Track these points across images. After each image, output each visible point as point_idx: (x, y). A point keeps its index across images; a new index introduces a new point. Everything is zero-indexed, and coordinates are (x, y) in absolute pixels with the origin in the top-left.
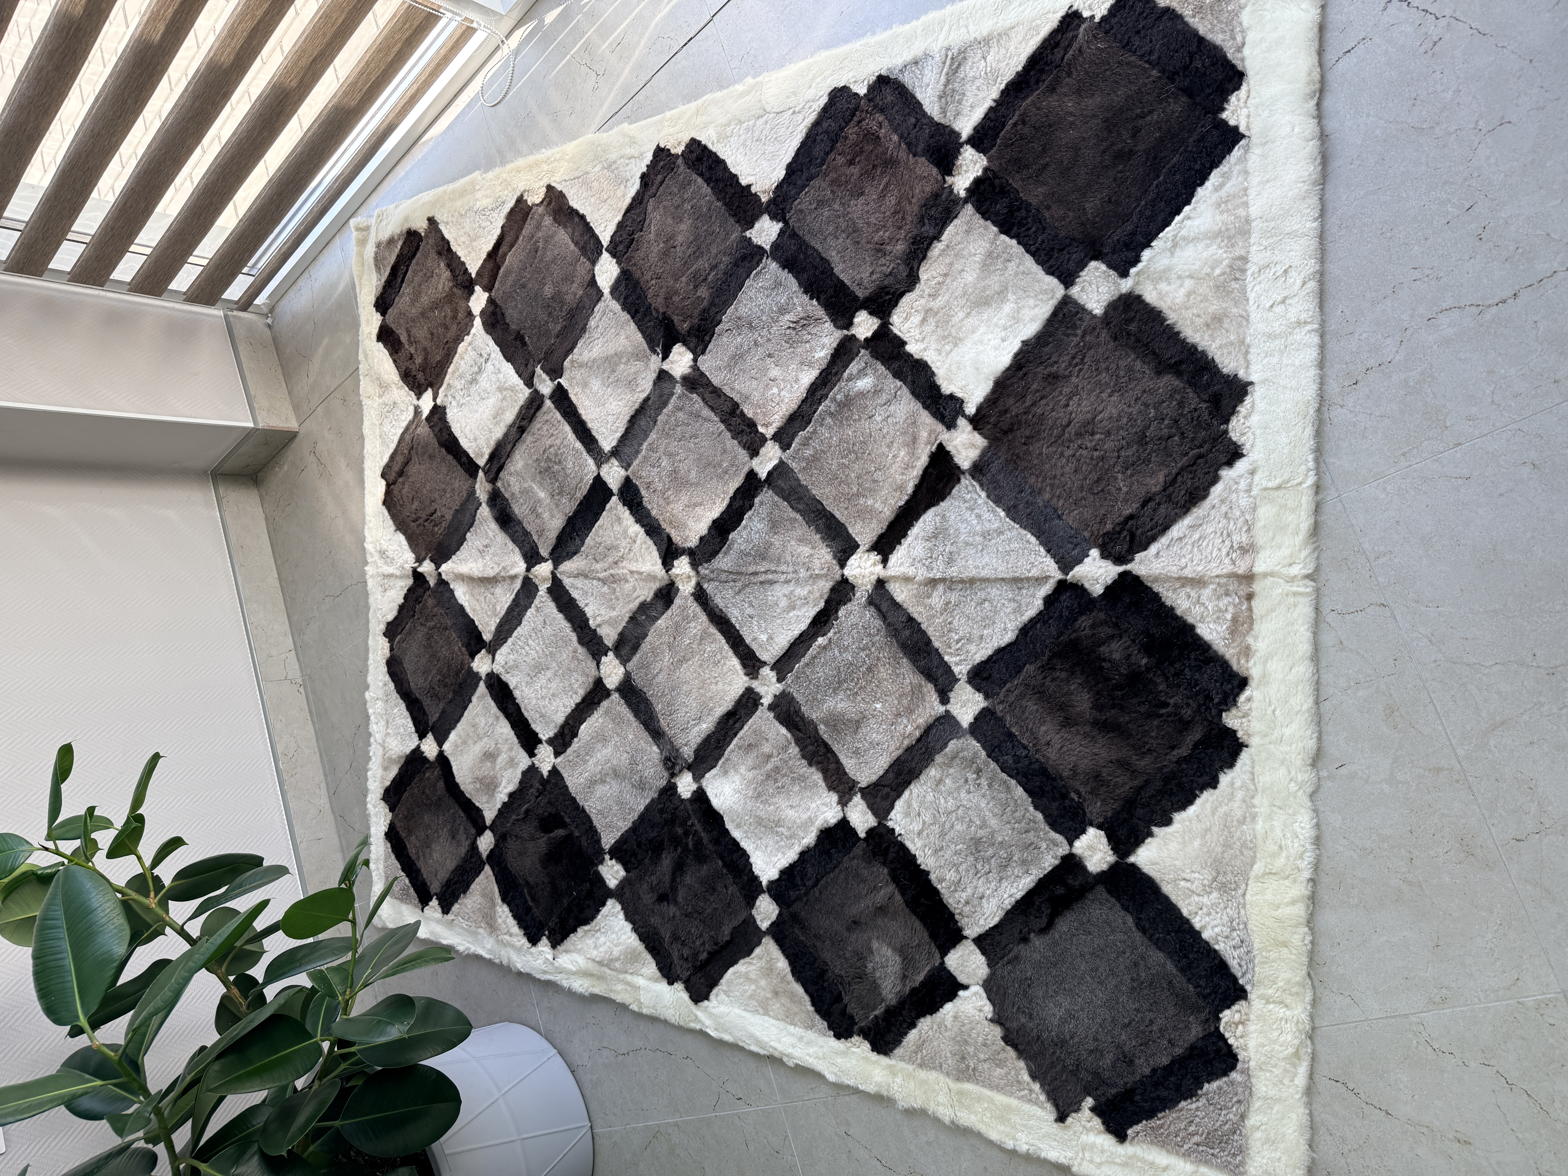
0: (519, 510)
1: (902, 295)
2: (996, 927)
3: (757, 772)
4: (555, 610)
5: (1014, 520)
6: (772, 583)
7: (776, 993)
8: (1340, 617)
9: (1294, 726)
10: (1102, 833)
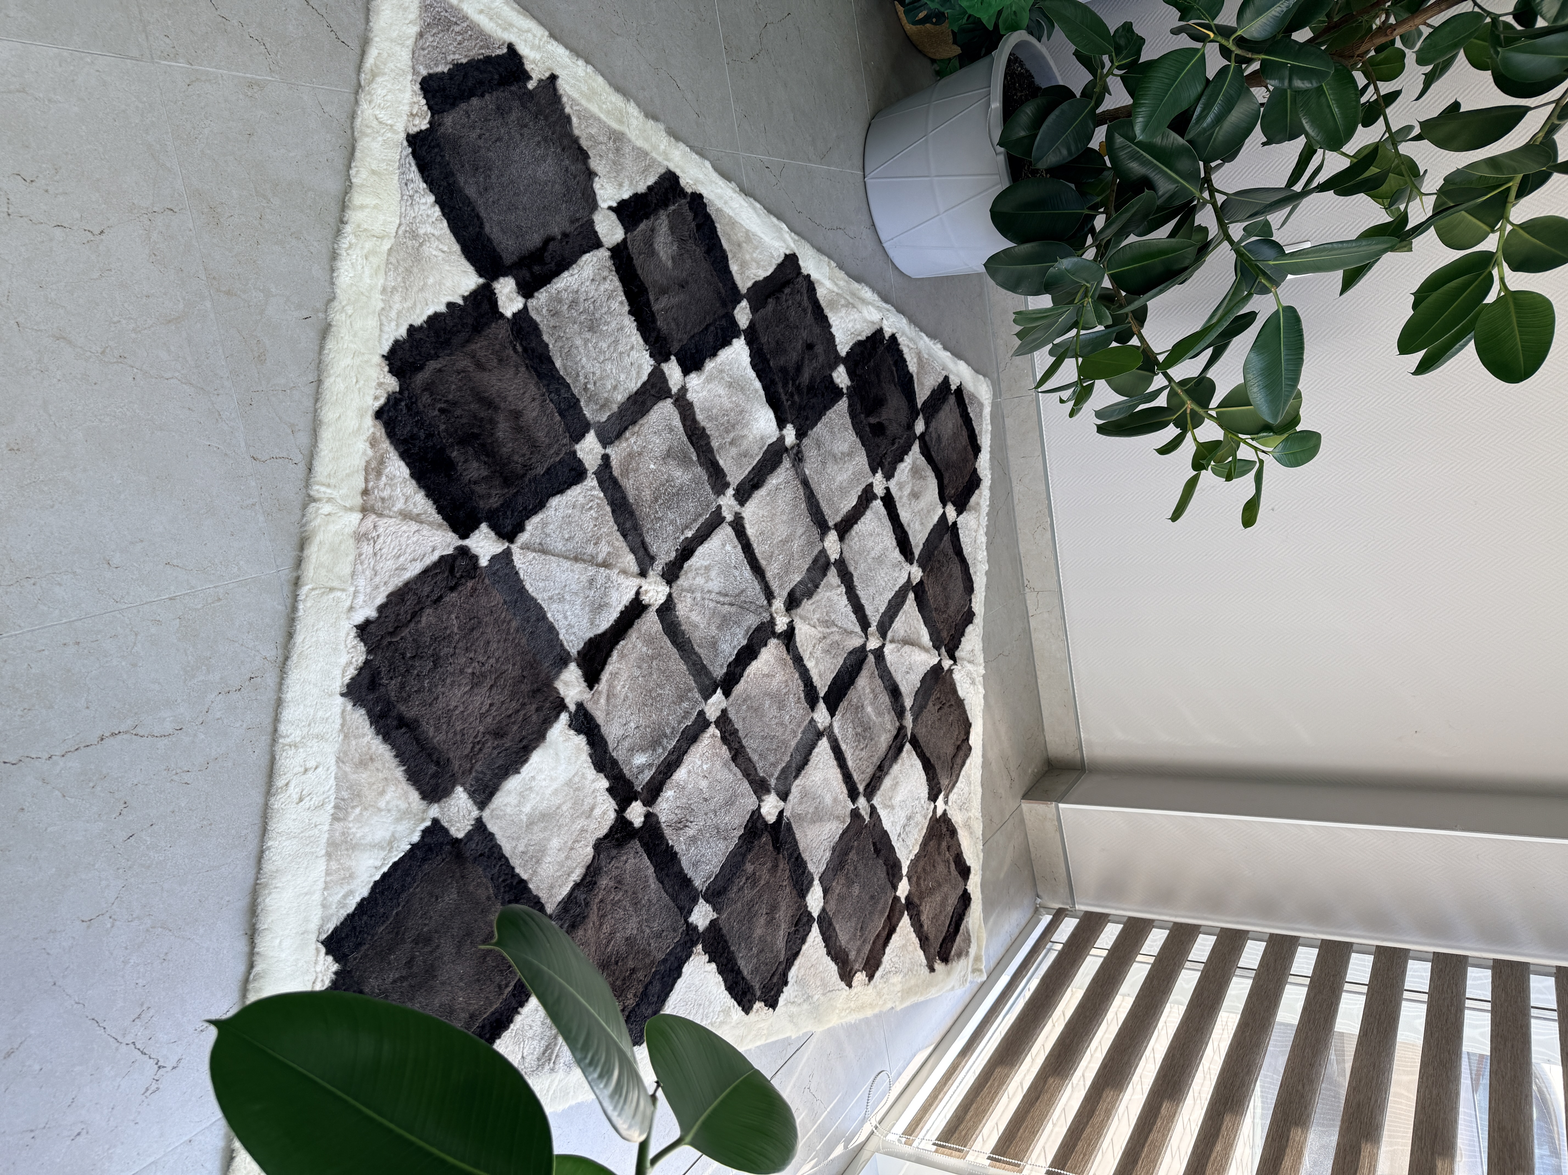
0: (885, 699)
1: (606, 836)
2: (585, 252)
3: (741, 433)
4: (866, 607)
5: (541, 608)
6: (719, 593)
7: (739, 245)
8: (291, 456)
9: (343, 364)
10: (501, 310)
